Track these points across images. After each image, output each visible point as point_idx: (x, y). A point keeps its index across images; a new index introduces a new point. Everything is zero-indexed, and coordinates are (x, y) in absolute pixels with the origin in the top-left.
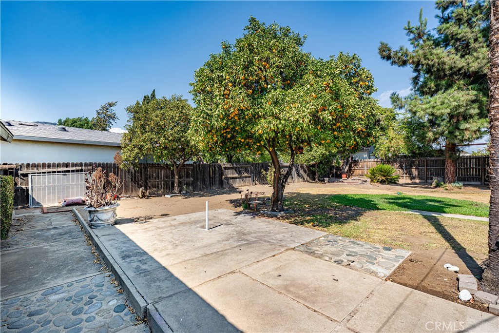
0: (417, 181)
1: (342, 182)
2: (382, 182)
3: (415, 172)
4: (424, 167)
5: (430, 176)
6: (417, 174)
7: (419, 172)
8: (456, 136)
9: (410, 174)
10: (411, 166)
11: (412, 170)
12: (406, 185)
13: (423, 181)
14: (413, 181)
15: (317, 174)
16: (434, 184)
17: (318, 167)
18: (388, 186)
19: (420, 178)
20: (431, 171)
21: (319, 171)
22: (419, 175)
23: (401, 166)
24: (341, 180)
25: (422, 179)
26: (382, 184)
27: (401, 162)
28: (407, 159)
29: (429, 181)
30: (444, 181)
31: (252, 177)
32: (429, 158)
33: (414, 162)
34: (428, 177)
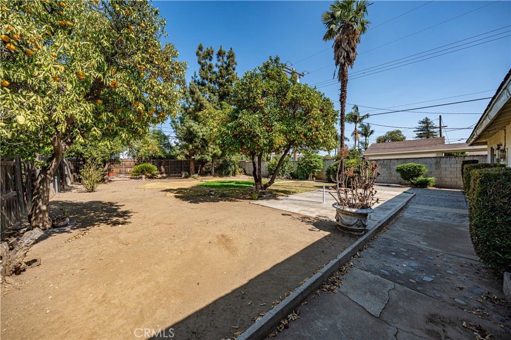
0: (165, 175)
3: (163, 169)
4: (168, 165)
7: (165, 169)
9: (160, 170)
10: (160, 165)
11: (161, 168)
12: (160, 178)
13: (168, 175)
14: (162, 175)
19: (166, 173)
20: (172, 168)
22: (165, 171)
26: (151, 179)
28: (157, 160)
29: (171, 175)
30: (189, 174)
31: (56, 180)
32: (170, 160)
33: (162, 162)
34: (170, 172)
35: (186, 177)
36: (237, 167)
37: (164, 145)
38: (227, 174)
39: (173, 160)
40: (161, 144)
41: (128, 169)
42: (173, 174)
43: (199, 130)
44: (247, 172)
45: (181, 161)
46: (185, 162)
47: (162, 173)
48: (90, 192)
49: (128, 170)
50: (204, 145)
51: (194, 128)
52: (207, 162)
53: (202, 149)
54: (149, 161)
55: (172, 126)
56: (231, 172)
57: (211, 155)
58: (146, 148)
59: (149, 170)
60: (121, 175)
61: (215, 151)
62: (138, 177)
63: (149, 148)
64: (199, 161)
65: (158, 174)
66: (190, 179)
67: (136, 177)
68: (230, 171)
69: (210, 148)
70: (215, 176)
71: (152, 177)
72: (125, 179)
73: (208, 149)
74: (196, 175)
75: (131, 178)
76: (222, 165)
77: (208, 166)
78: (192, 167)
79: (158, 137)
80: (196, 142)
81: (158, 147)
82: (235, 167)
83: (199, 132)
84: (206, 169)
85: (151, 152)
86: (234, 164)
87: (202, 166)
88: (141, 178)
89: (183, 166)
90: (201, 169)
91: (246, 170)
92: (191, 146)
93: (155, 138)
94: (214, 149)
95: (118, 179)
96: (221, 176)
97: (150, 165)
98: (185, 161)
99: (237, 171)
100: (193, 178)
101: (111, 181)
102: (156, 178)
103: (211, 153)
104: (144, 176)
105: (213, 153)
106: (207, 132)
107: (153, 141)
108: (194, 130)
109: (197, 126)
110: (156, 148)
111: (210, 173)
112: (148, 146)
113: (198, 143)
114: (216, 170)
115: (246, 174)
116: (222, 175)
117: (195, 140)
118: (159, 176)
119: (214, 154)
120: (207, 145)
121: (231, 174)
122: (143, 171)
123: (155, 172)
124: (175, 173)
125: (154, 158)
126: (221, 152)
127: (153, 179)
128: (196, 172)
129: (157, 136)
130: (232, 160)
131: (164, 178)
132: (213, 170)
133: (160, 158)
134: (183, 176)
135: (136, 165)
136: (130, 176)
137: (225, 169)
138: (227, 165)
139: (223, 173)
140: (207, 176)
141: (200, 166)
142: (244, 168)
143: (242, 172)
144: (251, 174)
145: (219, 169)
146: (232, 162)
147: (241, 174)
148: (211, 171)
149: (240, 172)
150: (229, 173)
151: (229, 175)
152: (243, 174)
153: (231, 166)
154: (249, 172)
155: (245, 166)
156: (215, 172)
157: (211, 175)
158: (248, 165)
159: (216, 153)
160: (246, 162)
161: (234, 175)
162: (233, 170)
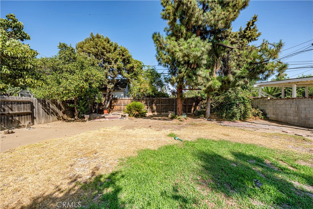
0: (156, 113)
1: (104, 117)
2: (137, 116)
3: (155, 107)
4: (160, 104)
6: (156, 109)
7: (157, 107)
8: (193, 80)
9: (152, 108)
10: (152, 104)
11: (153, 106)
12: (150, 117)
13: (159, 113)
14: (153, 113)
15: (76, 111)
16: (170, 116)
17: (78, 103)
18: (141, 119)
19: (157, 112)
20: (163, 106)
21: (79, 108)
22: (157, 109)
23: (146, 103)
24: (102, 115)
25: (158, 112)
26: (137, 118)
27: (146, 100)
28: (150, 98)
29: (162, 113)
30: (176, 114)
32: (162, 98)
33: (154, 100)
34: (161, 111)
35: (172, 118)
36: (249, 106)
38: (231, 118)
39: (164, 98)
44: (270, 115)
45: (172, 99)
47: (153, 112)
50: (190, 74)
54: (143, 100)
56: (238, 115)
57: (204, 89)
59: (138, 109)
60: (115, 113)
61: (211, 83)
68: (236, 114)
69: (199, 78)
70: (210, 119)
72: (118, 116)
73: (196, 79)
74: (183, 117)
75: (122, 116)
76: (222, 103)
77: (204, 104)
78: (180, 106)
81: (149, 85)
82: (245, 106)
84: (201, 108)
85: (142, 90)
86: (243, 103)
87: (196, 105)
89: (175, 105)
90: (195, 109)
91: (267, 111)
93: (148, 76)
94: (208, 80)
95: (112, 116)
96: (220, 119)
99: (250, 113)
100: (178, 121)
103: (205, 86)
105: (207, 86)
111: (204, 113)
112: (141, 85)
115: (266, 117)
118: (149, 114)
119: (208, 88)
120: (195, 74)
121: (238, 118)
124: (166, 112)
126: (219, 84)
128: (185, 113)
129: (150, 74)
130: (239, 96)
132: (208, 111)
137: (227, 110)
138: (231, 104)
139: (224, 115)
140: (199, 118)
141: (194, 104)
142: (263, 109)
143: (258, 116)
144: (279, 119)
145: (218, 109)
146: (240, 100)
147: (257, 117)
148: (205, 111)
149: (255, 115)
150: (233, 116)
151: (235, 119)
152: (261, 119)
153: (237, 106)
154: (275, 116)
155: (266, 105)
156: (210, 113)
157: (205, 117)
158: (271, 104)
159: (211, 86)
160: (268, 100)
161: (243, 121)
162: (241, 112)
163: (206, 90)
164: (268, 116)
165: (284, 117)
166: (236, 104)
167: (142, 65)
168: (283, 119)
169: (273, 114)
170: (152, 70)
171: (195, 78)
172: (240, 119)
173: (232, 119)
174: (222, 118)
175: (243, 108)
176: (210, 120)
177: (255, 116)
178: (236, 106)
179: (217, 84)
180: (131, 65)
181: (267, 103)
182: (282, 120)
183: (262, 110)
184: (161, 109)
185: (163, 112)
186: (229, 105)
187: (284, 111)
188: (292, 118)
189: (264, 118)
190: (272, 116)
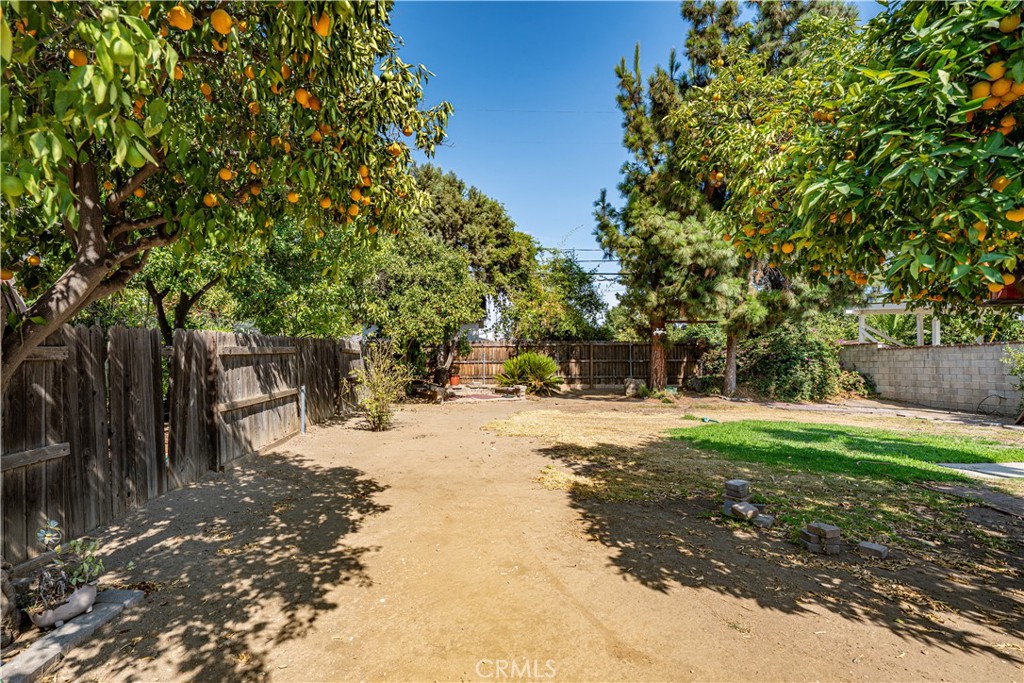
0: (578, 386)
2: (541, 392)
3: (575, 369)
4: (589, 359)
5: (597, 376)
6: (578, 373)
7: (581, 368)
9: (567, 372)
10: (569, 358)
11: (571, 365)
12: (565, 396)
13: (587, 386)
14: (572, 386)
19: (583, 381)
20: (599, 366)
22: (580, 375)
24: (449, 390)
25: (585, 383)
26: (541, 396)
27: (552, 348)
28: (561, 343)
29: (597, 386)
30: (649, 386)
31: (302, 397)
32: (596, 343)
33: (573, 349)
34: (595, 379)
35: (639, 396)
36: (834, 365)
37: (579, 299)
38: (791, 393)
39: (602, 343)
40: (571, 299)
41: (494, 366)
42: (602, 386)
43: (681, 239)
44: (883, 387)
45: (625, 346)
46: (636, 349)
47: (571, 381)
48: (373, 430)
49: (494, 368)
50: (700, 289)
51: (663, 233)
52: (708, 347)
53: (693, 302)
54: (541, 347)
55: (599, 240)
56: (807, 387)
57: (724, 321)
58: (534, 311)
59: (538, 370)
60: (476, 383)
61: (742, 309)
62: (511, 389)
63: (541, 312)
64: (680, 344)
65: (562, 383)
66: (650, 402)
67: (505, 388)
68: (802, 383)
69: (720, 300)
70: (737, 397)
71: (545, 391)
72: (485, 392)
73: (713, 301)
74: (670, 393)
75: (497, 391)
76: (766, 357)
77: (713, 360)
78: (658, 364)
79: (563, 279)
80: (670, 283)
81: (563, 307)
82: (824, 365)
83: (679, 245)
84: (706, 370)
85: (545, 321)
86: (819, 357)
87: (693, 362)
88: (517, 391)
89: (631, 361)
90: (688, 373)
91: (877, 378)
92: (653, 297)
93: (556, 281)
94: (737, 303)
95: (470, 392)
96: (762, 396)
97: (542, 357)
98: (636, 345)
99: (835, 384)
100: (659, 402)
101: (453, 396)
102: (554, 394)
103: (727, 316)
104: (523, 388)
105: (734, 314)
106: (710, 241)
107: (550, 291)
108: (663, 240)
109: (675, 225)
110: (559, 309)
111: (721, 385)
112: (540, 305)
113: (677, 286)
114: (741, 377)
115: (873, 392)
116: (766, 394)
117: (667, 274)
118: (564, 388)
119: (736, 320)
120: (710, 290)
121: (807, 394)
122: (523, 372)
123: (554, 377)
124: (608, 381)
125: (552, 337)
126: (762, 312)
127: (547, 396)
128: (672, 381)
129: (561, 274)
130: (810, 339)
131: (575, 394)
132: (732, 377)
133: (568, 336)
134: (630, 392)
135: (510, 356)
136: (494, 386)
137: (778, 375)
138: (787, 360)
139: (773, 387)
140: (708, 396)
141: (685, 360)
142: (865, 371)
143: (856, 388)
144: (903, 396)
145: (756, 373)
146: (812, 349)
147: (853, 393)
148: (722, 379)
149: (849, 388)
150: (795, 390)
151: (798, 397)
152: (862, 396)
153: (804, 363)
154: (893, 389)
155: (874, 362)
156: (738, 382)
157: (722, 394)
158: (885, 359)
159: (744, 317)
160: (879, 349)
161: (819, 402)
162: (813, 379)
163: (729, 326)
164: (879, 389)
165: (911, 390)
166: (802, 360)
167: (537, 246)
168: (909, 393)
169: (890, 385)
170: (566, 262)
171: (709, 300)
172: (812, 398)
173: (792, 396)
174: (767, 396)
175: (818, 370)
176: (738, 401)
177: (849, 390)
178: (802, 366)
179: (759, 313)
180: (512, 250)
181: (875, 358)
182: (909, 396)
183: (864, 376)
184: (594, 374)
185: (599, 383)
186: (783, 362)
187: (912, 377)
188: (926, 391)
189: (869, 394)
190: (887, 388)
